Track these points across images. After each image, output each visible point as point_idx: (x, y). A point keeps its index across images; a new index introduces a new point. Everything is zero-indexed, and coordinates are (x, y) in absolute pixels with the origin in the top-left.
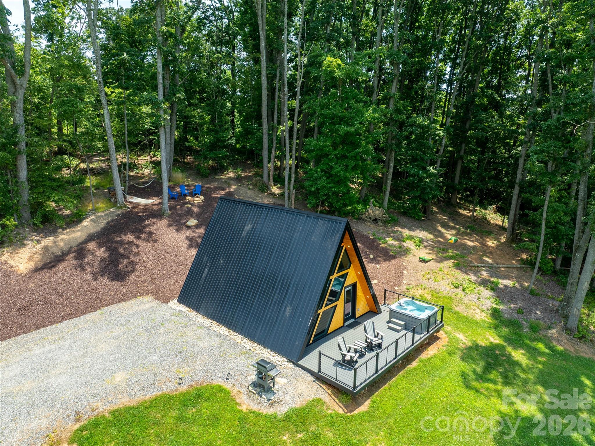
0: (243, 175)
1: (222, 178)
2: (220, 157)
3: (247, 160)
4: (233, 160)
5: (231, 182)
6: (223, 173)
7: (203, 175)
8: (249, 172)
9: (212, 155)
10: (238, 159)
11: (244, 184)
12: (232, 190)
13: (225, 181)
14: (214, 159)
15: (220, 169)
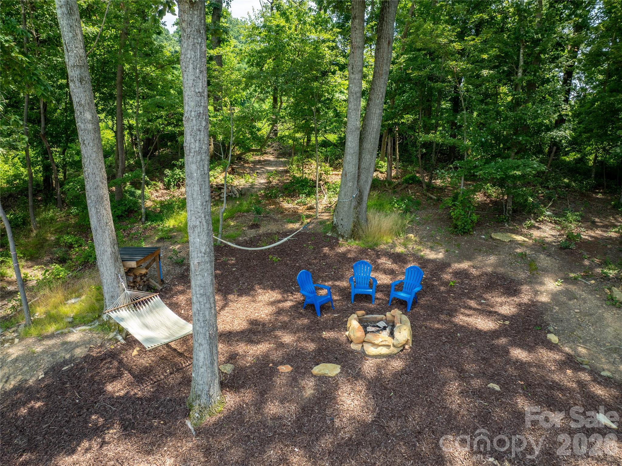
0: (587, 234)
1: (512, 241)
2: (514, 177)
3: (595, 188)
4: (555, 188)
5: (544, 260)
6: (520, 222)
7: (456, 227)
8: (606, 227)
9: (491, 169)
10: (568, 186)
11: (587, 277)
12: (544, 298)
13: (523, 256)
14: (500, 183)
15: (514, 211)
